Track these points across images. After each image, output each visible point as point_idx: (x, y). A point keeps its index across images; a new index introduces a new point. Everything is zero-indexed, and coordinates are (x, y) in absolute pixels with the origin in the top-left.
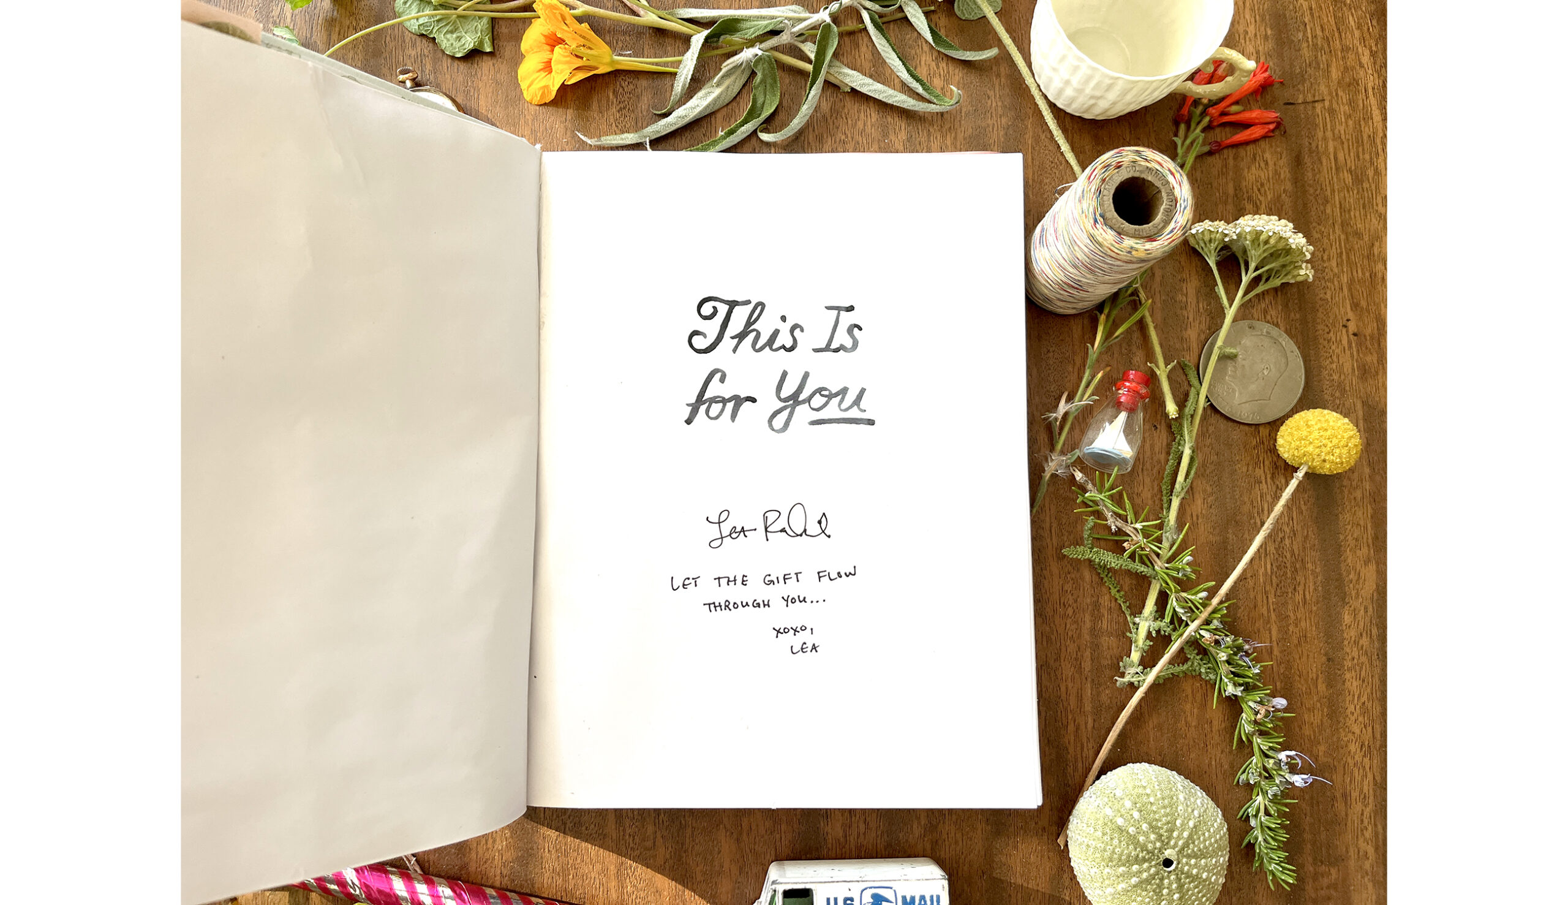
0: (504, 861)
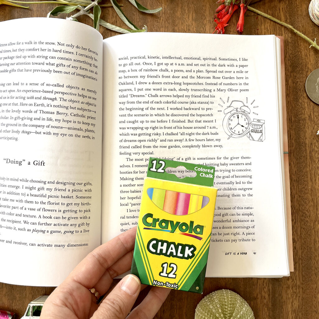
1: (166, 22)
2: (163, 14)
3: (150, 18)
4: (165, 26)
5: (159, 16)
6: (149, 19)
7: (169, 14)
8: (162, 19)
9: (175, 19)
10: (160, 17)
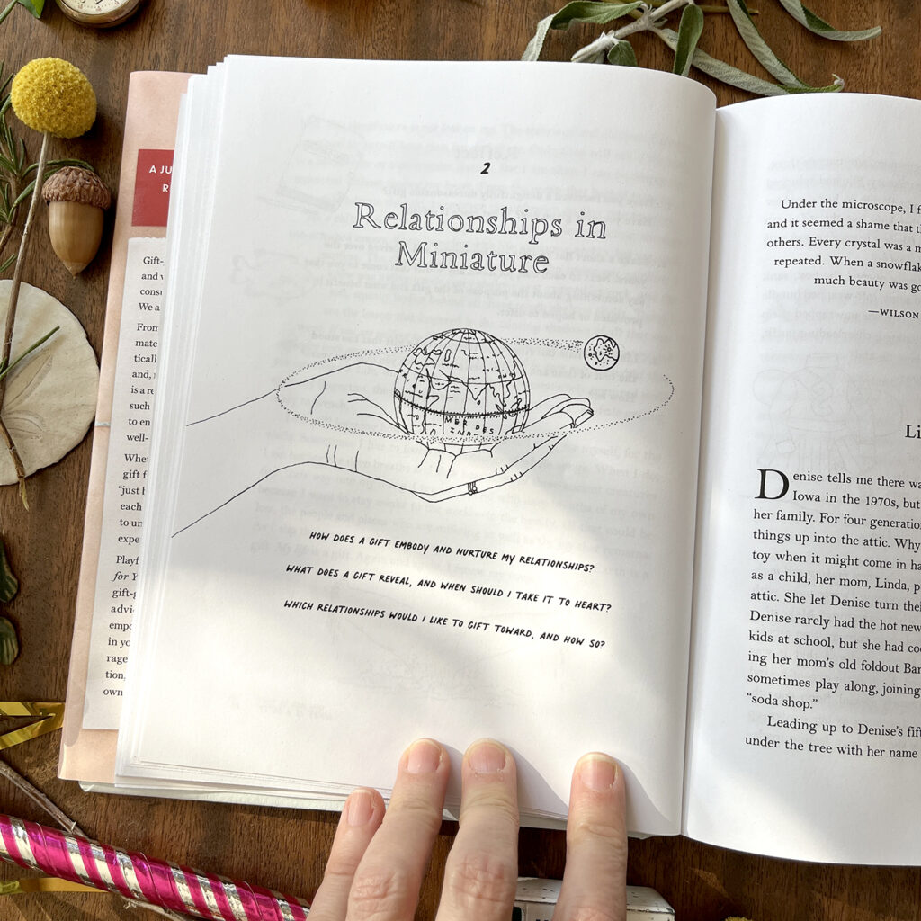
0: (191, 840)
1: (886, 73)
2: (877, 48)
3: (838, 58)
4: (882, 83)
5: (865, 53)
6: (835, 57)
7: (894, 47)
8: (872, 60)
9: (911, 65)
10: (869, 55)
